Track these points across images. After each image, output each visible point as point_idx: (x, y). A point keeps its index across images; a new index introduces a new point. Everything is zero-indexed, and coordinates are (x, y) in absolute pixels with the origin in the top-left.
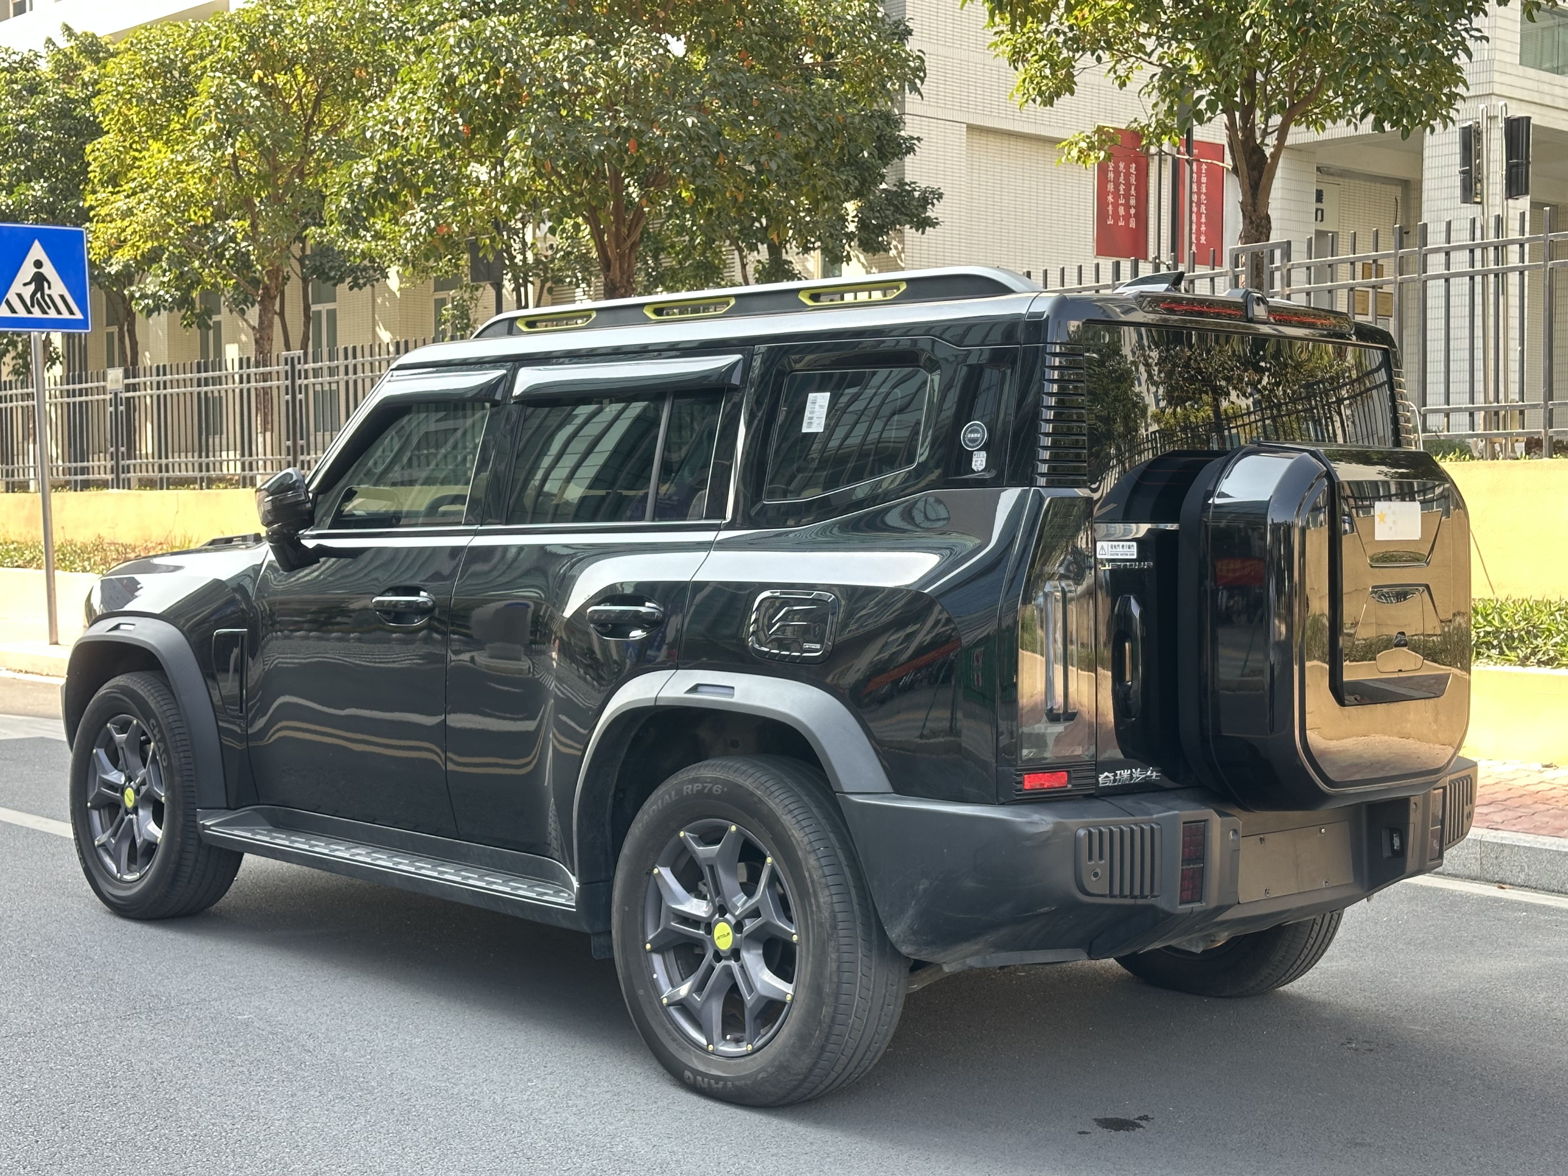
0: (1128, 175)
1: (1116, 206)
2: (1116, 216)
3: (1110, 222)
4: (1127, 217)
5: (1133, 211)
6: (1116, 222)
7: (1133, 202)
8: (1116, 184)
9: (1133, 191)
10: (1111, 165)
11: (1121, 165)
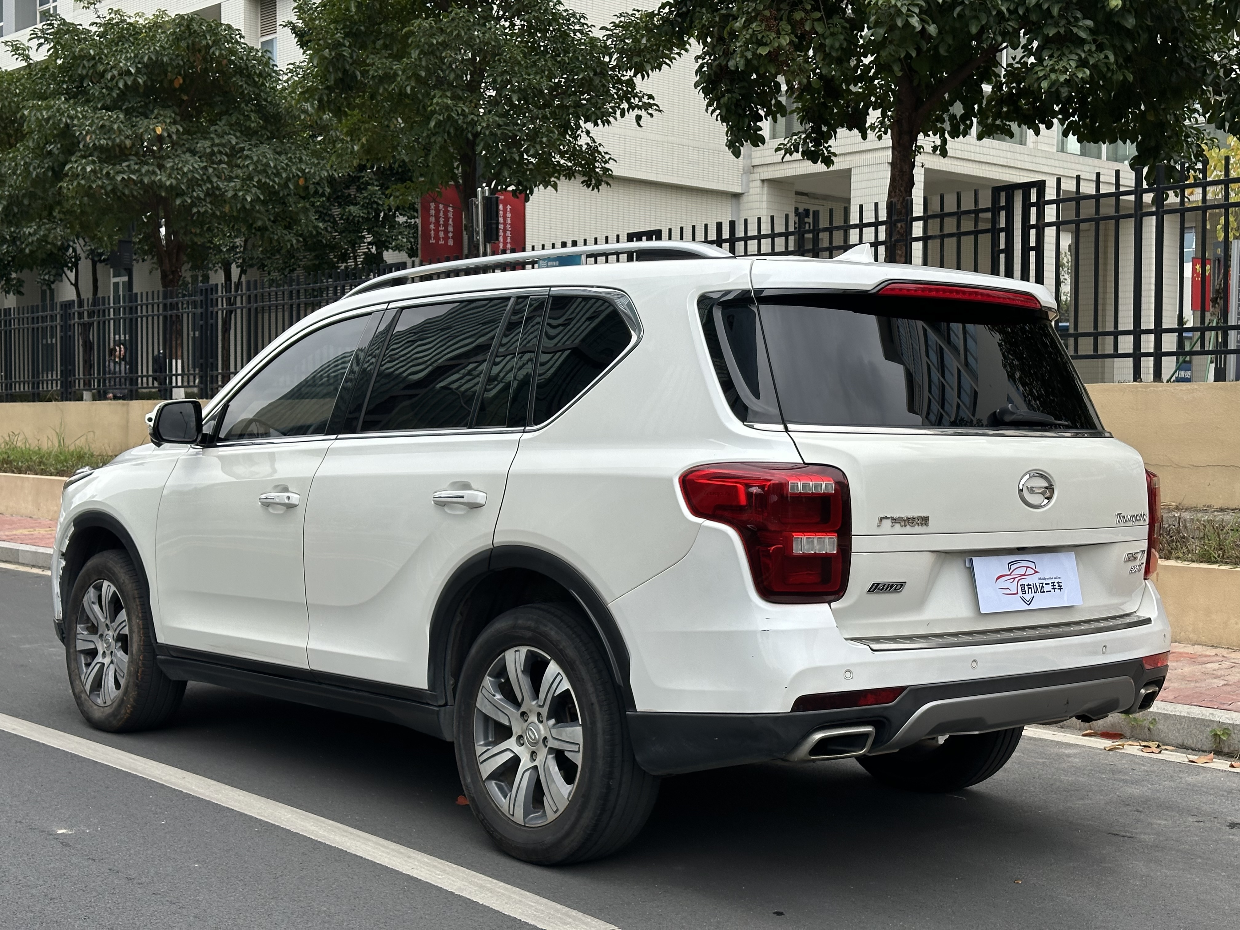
0: (446, 212)
1: (437, 231)
2: (437, 237)
3: (432, 241)
4: (446, 238)
5: (451, 235)
6: (437, 242)
7: (451, 229)
8: (437, 218)
9: (451, 222)
10: (433, 205)
11: (441, 206)
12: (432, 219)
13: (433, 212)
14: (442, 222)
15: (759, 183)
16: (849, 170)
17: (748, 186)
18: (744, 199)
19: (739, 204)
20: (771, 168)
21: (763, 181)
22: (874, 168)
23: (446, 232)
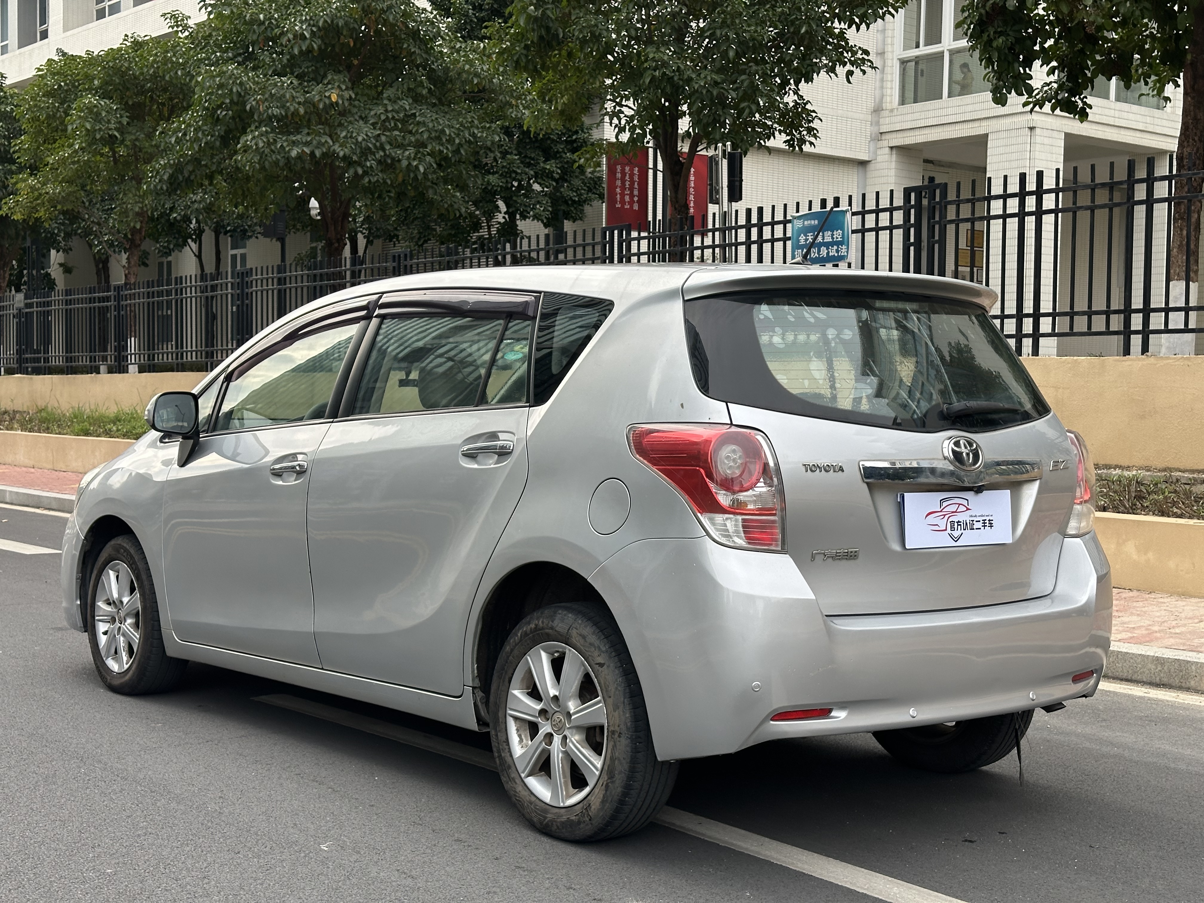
0: (632, 175)
1: (623, 195)
2: (623, 202)
3: (618, 205)
4: (631, 202)
5: (636, 199)
6: (623, 206)
7: (636, 192)
8: (623, 181)
9: (636, 186)
10: (619, 168)
11: (627, 169)
12: (619, 183)
13: (619, 175)
14: (627, 186)
15: (887, 150)
16: (987, 135)
17: (875, 153)
18: (871, 166)
19: (865, 172)
20: (900, 135)
21: (892, 148)
22: (1013, 133)
23: (632, 196)
